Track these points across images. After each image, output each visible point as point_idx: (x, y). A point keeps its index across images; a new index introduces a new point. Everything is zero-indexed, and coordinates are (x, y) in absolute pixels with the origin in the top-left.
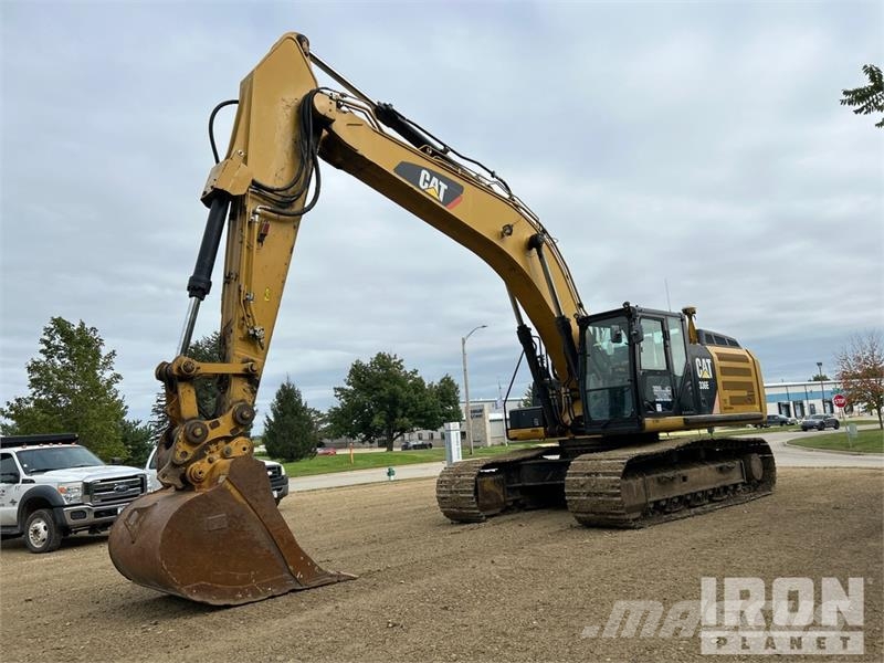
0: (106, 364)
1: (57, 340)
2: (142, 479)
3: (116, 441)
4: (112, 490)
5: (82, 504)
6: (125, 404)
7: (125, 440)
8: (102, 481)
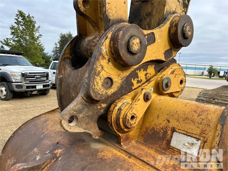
0: (37, 30)
1: (20, 19)
2: (47, 74)
3: (40, 57)
4: (34, 77)
5: (21, 82)
6: (44, 47)
7: (43, 58)
8: (30, 73)
